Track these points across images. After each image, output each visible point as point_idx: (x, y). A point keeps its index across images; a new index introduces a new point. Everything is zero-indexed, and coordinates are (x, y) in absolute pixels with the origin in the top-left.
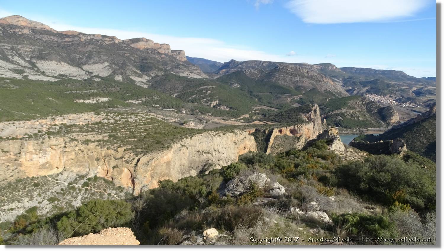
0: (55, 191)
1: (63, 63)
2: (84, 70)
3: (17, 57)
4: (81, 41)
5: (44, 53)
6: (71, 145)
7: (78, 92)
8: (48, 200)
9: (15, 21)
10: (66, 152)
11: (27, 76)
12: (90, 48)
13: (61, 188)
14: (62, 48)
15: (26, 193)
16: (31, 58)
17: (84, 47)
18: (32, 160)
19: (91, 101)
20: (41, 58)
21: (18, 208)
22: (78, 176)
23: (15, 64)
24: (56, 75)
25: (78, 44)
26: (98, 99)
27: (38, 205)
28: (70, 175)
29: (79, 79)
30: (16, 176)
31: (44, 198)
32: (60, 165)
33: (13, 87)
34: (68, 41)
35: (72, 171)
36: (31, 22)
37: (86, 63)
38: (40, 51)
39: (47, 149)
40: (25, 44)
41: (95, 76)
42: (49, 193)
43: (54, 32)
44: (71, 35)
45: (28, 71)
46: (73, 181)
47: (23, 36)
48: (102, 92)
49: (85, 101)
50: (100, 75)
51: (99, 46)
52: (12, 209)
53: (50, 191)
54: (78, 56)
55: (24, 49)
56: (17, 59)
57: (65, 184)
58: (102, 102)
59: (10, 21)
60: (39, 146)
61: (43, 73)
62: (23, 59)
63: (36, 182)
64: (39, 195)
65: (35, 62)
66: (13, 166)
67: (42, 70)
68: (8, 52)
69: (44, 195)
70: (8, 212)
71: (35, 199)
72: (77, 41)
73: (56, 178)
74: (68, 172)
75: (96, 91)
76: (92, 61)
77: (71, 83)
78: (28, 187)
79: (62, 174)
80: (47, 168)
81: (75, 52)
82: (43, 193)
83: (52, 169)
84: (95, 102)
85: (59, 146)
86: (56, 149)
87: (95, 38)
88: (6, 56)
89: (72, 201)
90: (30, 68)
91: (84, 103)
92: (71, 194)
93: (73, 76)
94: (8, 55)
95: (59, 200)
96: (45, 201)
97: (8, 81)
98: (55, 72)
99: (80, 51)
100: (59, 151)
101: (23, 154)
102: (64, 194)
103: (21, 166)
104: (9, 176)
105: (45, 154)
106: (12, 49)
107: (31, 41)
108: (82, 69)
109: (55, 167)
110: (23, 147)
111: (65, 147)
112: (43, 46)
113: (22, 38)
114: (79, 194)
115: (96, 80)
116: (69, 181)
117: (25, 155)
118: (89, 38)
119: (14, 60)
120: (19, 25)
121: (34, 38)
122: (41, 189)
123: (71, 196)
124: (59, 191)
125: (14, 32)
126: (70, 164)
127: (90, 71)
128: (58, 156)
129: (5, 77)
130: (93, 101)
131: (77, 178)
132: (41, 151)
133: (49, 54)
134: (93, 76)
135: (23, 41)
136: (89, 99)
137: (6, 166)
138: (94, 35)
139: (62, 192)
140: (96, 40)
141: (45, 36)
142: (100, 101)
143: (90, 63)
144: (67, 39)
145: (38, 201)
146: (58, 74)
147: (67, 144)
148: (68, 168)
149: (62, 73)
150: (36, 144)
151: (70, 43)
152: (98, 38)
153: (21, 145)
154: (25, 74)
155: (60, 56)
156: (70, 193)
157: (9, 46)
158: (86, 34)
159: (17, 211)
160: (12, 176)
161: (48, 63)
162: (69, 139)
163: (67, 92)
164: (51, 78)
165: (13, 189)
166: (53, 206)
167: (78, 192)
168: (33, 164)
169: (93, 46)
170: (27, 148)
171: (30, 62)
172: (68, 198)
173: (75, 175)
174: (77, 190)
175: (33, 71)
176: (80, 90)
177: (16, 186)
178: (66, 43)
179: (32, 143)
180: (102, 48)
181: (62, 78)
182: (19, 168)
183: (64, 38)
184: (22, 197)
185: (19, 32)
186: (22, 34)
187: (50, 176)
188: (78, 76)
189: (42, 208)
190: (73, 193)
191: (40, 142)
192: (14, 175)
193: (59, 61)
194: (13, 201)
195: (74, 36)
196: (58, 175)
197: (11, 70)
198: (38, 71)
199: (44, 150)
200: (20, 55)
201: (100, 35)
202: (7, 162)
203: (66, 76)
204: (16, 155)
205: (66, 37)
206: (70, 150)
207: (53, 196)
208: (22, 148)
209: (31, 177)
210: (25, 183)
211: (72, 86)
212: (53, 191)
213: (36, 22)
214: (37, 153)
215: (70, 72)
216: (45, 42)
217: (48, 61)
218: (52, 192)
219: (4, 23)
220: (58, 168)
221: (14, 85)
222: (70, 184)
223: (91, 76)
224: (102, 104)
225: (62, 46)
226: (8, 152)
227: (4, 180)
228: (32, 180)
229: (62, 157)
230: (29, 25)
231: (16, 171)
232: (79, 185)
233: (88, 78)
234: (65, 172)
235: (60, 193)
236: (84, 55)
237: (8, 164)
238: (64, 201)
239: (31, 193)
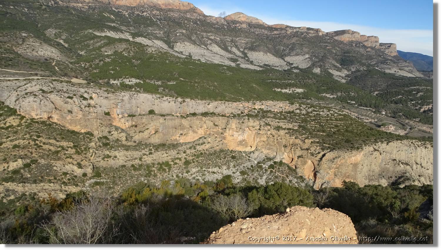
0: (246, 166)
1: (268, 54)
2: (285, 61)
3: (234, 48)
4: (287, 34)
5: (255, 44)
6: (265, 129)
7: (277, 81)
8: (240, 172)
9: (237, 17)
10: (260, 134)
11: (239, 64)
12: (294, 40)
13: (251, 165)
14: (270, 40)
15: (225, 162)
16: (245, 49)
17: (289, 39)
18: (233, 136)
19: (287, 91)
20: (252, 49)
21: (218, 173)
22: (266, 158)
23: (232, 54)
24: (261, 65)
25: (284, 37)
26: (294, 90)
27: (232, 175)
28: (260, 155)
29: (280, 69)
30: (220, 147)
31: (237, 170)
32: (253, 144)
33: (228, 73)
34: (276, 34)
35: (262, 152)
36: (249, 18)
37: (289, 55)
38: (252, 43)
39: (246, 128)
40: (242, 37)
41: (294, 67)
42: (242, 167)
43: (266, 26)
44: (279, 28)
45: (240, 60)
46: (261, 161)
47: (241, 30)
48: (299, 83)
49: (282, 90)
50: (299, 67)
51: (302, 39)
52: (214, 173)
53: (243, 165)
54: (282, 47)
55: (241, 41)
56: (234, 50)
57: (255, 162)
58: (297, 93)
59: (233, 17)
60: (240, 125)
61: (252, 63)
62: (239, 50)
63: (234, 155)
64: (234, 166)
65: (247, 52)
66: (219, 138)
67: (251, 60)
68: (228, 44)
69: (237, 167)
70: (211, 174)
71: (231, 168)
72: (284, 34)
73: (249, 155)
74: (259, 152)
75: (293, 82)
76: (295, 52)
77: (273, 72)
78: (227, 158)
79: (254, 153)
80: (243, 145)
81: (281, 44)
82: (237, 165)
83: (246, 147)
84: (291, 92)
85: (255, 128)
86: (252, 130)
87: (300, 31)
88: (227, 47)
89: (258, 178)
90: (242, 58)
91: (281, 91)
92: (258, 172)
93: (275, 67)
94: (228, 46)
95: (248, 175)
96: (238, 172)
97: (226, 68)
98: (261, 61)
99: (285, 43)
100: (254, 132)
101: (227, 129)
102: (253, 171)
103: (225, 139)
104: (216, 145)
105: (244, 132)
106: (232, 41)
107: (246, 34)
108: (284, 60)
109: (249, 145)
110: (228, 123)
111: (259, 129)
112: (255, 39)
113: (239, 32)
114: (265, 174)
115: (295, 71)
116: (258, 160)
117: (229, 131)
118: (295, 31)
119: (232, 50)
120: (240, 21)
121: (249, 31)
122: (236, 161)
123: (258, 174)
124: (249, 167)
125: (235, 27)
126: (261, 145)
127: (291, 62)
128: (253, 137)
129: (224, 64)
130: (289, 91)
131: (265, 159)
132: (241, 130)
133: (259, 46)
134: (293, 68)
135: (241, 34)
136: (286, 89)
137: (215, 137)
138: (300, 28)
139: (252, 168)
140: (301, 32)
141: (258, 29)
142: (296, 92)
143: (292, 54)
144: (275, 32)
145: (233, 171)
146: (263, 63)
147: (262, 127)
148: (259, 148)
149: (267, 63)
150: (237, 123)
151: (278, 36)
152: (303, 31)
153: (227, 122)
154: (238, 63)
155: (267, 47)
156: (257, 170)
157: (230, 39)
158: (292, 27)
159: (217, 175)
160: (218, 146)
161: (257, 53)
162: (264, 123)
163: (268, 81)
164: (257, 67)
165: (217, 157)
166: (243, 178)
167: (265, 171)
168: (234, 139)
169: (297, 38)
170: (231, 125)
171: (243, 53)
172: (255, 175)
173: (264, 157)
174: (264, 170)
175: (244, 60)
176: (279, 79)
177: (220, 155)
178: (273, 36)
179: (235, 122)
180: (305, 40)
181: (266, 68)
182: (223, 140)
183: (273, 31)
184: (222, 165)
185: (238, 26)
186: (241, 28)
187: (245, 152)
188: (279, 67)
189: (235, 178)
190: (260, 171)
191: (241, 122)
192: (219, 146)
193: (266, 52)
194: (216, 166)
195: (281, 29)
196: (251, 153)
197: (228, 59)
198: (248, 60)
199: (243, 129)
200: (236, 47)
201: (305, 27)
202: (216, 134)
203: (269, 66)
204: (222, 129)
205: (274, 30)
206: (263, 133)
207: (244, 170)
208: (228, 125)
209: (230, 150)
210: (226, 154)
211: (273, 75)
212: (245, 165)
213: (252, 17)
214: (238, 131)
215: (274, 63)
216: (257, 35)
217: (257, 52)
218: (244, 167)
219: (230, 19)
220: (251, 147)
221: (229, 71)
222: (259, 163)
223: (291, 67)
224: (297, 95)
225: (270, 38)
226: (217, 126)
227: (212, 148)
228: (231, 152)
229: (256, 137)
230: (247, 21)
231: (221, 142)
232: (266, 166)
233: (288, 69)
234: (256, 151)
235: (250, 169)
236: (288, 47)
237: (216, 136)
238: (252, 176)
239: (229, 163)
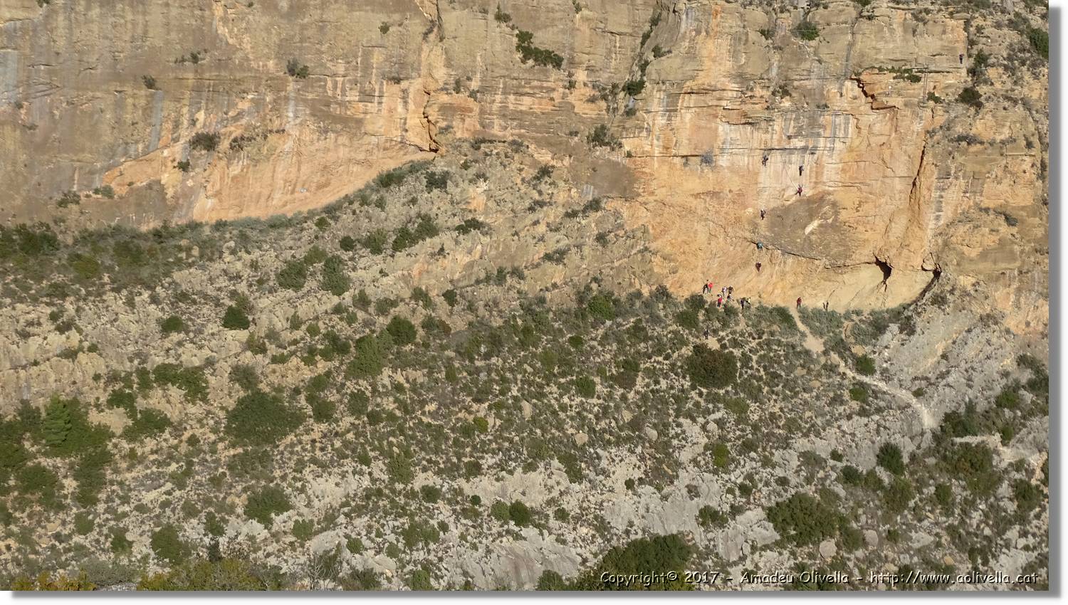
0: (836, 456)
6: (1019, 92)
8: (771, 514)
10: (971, 140)
13: (880, 440)
15: (627, 416)
18: (707, 159)
27: (699, 537)
28: (970, 352)
30: (583, 265)
31: (745, 490)
32: (904, 246)
35: (988, 320)
39: (833, 88)
42: (789, 461)
46: (981, 406)
53: (801, 443)
57: (915, 416)
60: (776, 58)
63: (712, 343)
64: (719, 457)
66: (576, 180)
69: (749, 464)
71: (684, 478)
73: (858, 350)
74: (963, 321)
78: (651, 373)
79: (908, 328)
80: (805, 251)
82: (748, 447)
83: (838, 267)
85: (928, 83)
86: (893, 101)
89: (949, 570)
92: (948, 513)
95: (852, 540)
96: (755, 515)
100: (918, 127)
101: (654, 98)
102: (896, 499)
103: (628, 195)
104: (541, 250)
105: (812, 128)
109: (865, 254)
110: (660, 37)
111: (970, 97)
116: (950, 396)
117: (671, 110)
122: (739, 409)
123: (951, 530)
124: (865, 462)
126: (984, 255)
128: (902, 168)
131: (1017, 386)
132: (786, 103)
137: (530, 173)
139: (885, 476)
145: (700, 502)
147: (992, 73)
148: (966, 281)
150: (754, 36)
153: (655, 22)
156: (942, 496)
160: (557, 257)
162: (1012, 36)
165: (547, 360)
166: (800, 568)
168: (714, 194)
170: (692, 55)
172: (921, 538)
177: (576, 341)
179: (732, 23)
182: (609, 205)
184: (597, 438)
187: (824, 320)
189: (724, 566)
190: (969, 505)
191: (787, 21)
192: (573, 257)
194: (536, 456)
196: (878, 326)
199: (806, 94)
202: (541, 143)
204: (605, 93)
206: (1005, 134)
207: (810, 490)
208: (657, 52)
209: (681, 294)
210: (638, 332)
212: (822, 447)
214: (757, 109)
218: (810, 459)
220: (887, 270)
222: (955, 423)
226: (557, 62)
227: (500, 277)
228: (686, 319)
229: (930, 178)
231: (591, 223)
234: (932, 311)
235: (871, 481)
237: (545, 157)
238: (888, 552)
239: (663, 428)
